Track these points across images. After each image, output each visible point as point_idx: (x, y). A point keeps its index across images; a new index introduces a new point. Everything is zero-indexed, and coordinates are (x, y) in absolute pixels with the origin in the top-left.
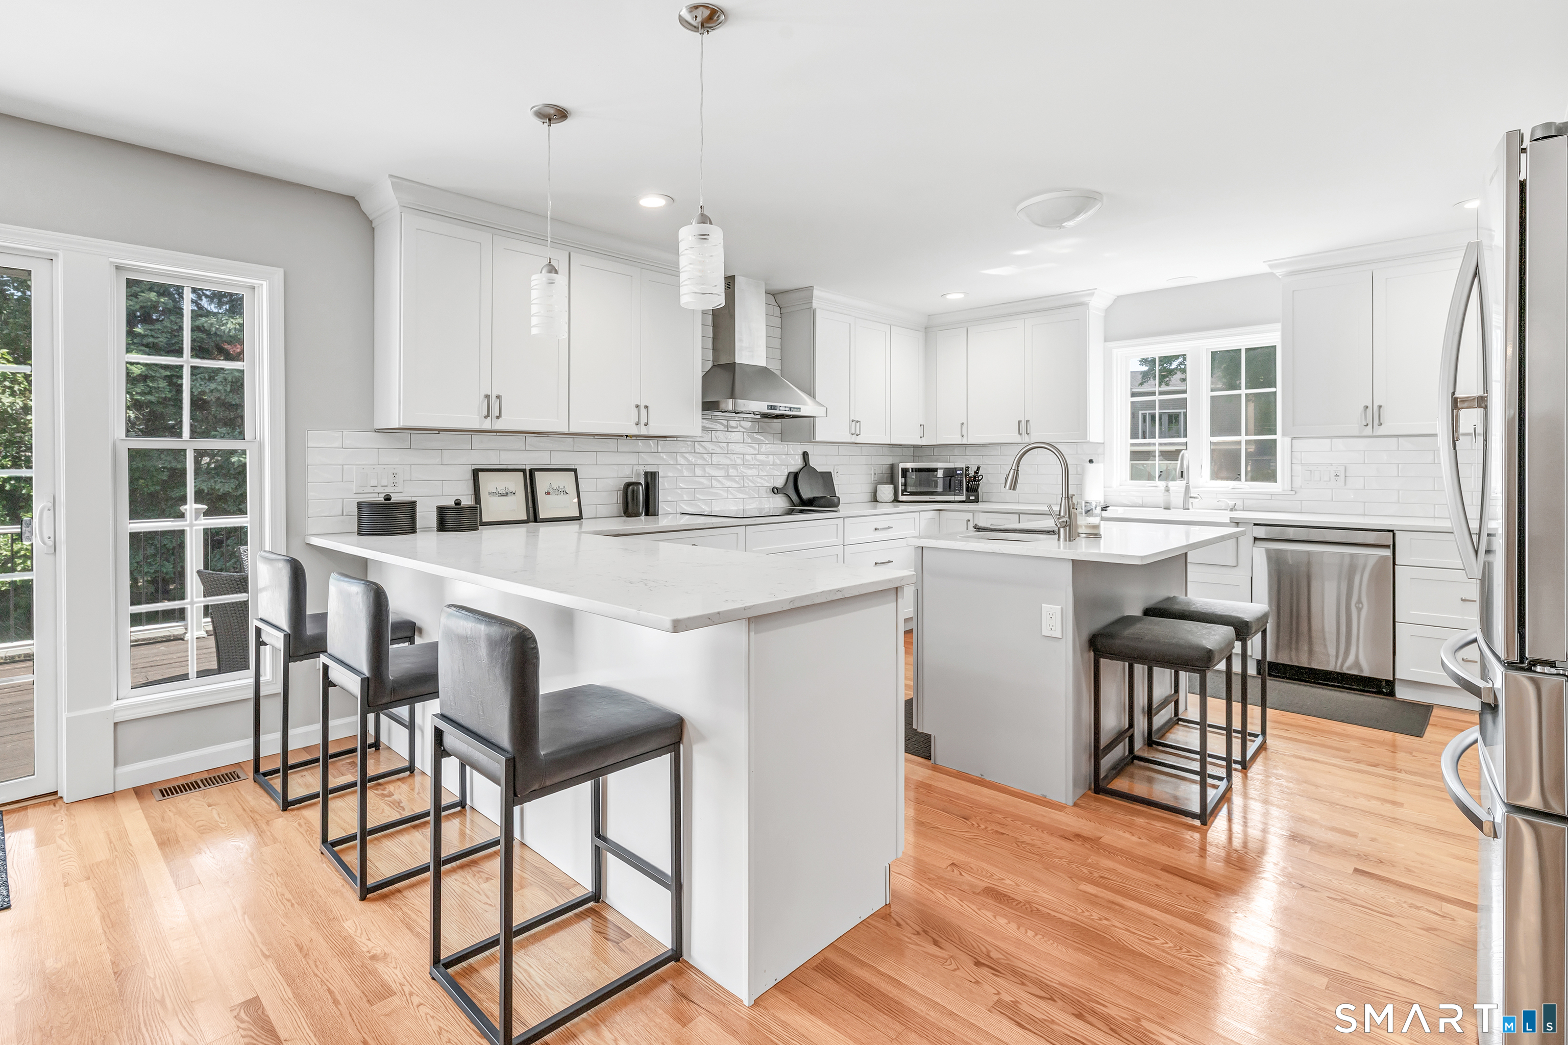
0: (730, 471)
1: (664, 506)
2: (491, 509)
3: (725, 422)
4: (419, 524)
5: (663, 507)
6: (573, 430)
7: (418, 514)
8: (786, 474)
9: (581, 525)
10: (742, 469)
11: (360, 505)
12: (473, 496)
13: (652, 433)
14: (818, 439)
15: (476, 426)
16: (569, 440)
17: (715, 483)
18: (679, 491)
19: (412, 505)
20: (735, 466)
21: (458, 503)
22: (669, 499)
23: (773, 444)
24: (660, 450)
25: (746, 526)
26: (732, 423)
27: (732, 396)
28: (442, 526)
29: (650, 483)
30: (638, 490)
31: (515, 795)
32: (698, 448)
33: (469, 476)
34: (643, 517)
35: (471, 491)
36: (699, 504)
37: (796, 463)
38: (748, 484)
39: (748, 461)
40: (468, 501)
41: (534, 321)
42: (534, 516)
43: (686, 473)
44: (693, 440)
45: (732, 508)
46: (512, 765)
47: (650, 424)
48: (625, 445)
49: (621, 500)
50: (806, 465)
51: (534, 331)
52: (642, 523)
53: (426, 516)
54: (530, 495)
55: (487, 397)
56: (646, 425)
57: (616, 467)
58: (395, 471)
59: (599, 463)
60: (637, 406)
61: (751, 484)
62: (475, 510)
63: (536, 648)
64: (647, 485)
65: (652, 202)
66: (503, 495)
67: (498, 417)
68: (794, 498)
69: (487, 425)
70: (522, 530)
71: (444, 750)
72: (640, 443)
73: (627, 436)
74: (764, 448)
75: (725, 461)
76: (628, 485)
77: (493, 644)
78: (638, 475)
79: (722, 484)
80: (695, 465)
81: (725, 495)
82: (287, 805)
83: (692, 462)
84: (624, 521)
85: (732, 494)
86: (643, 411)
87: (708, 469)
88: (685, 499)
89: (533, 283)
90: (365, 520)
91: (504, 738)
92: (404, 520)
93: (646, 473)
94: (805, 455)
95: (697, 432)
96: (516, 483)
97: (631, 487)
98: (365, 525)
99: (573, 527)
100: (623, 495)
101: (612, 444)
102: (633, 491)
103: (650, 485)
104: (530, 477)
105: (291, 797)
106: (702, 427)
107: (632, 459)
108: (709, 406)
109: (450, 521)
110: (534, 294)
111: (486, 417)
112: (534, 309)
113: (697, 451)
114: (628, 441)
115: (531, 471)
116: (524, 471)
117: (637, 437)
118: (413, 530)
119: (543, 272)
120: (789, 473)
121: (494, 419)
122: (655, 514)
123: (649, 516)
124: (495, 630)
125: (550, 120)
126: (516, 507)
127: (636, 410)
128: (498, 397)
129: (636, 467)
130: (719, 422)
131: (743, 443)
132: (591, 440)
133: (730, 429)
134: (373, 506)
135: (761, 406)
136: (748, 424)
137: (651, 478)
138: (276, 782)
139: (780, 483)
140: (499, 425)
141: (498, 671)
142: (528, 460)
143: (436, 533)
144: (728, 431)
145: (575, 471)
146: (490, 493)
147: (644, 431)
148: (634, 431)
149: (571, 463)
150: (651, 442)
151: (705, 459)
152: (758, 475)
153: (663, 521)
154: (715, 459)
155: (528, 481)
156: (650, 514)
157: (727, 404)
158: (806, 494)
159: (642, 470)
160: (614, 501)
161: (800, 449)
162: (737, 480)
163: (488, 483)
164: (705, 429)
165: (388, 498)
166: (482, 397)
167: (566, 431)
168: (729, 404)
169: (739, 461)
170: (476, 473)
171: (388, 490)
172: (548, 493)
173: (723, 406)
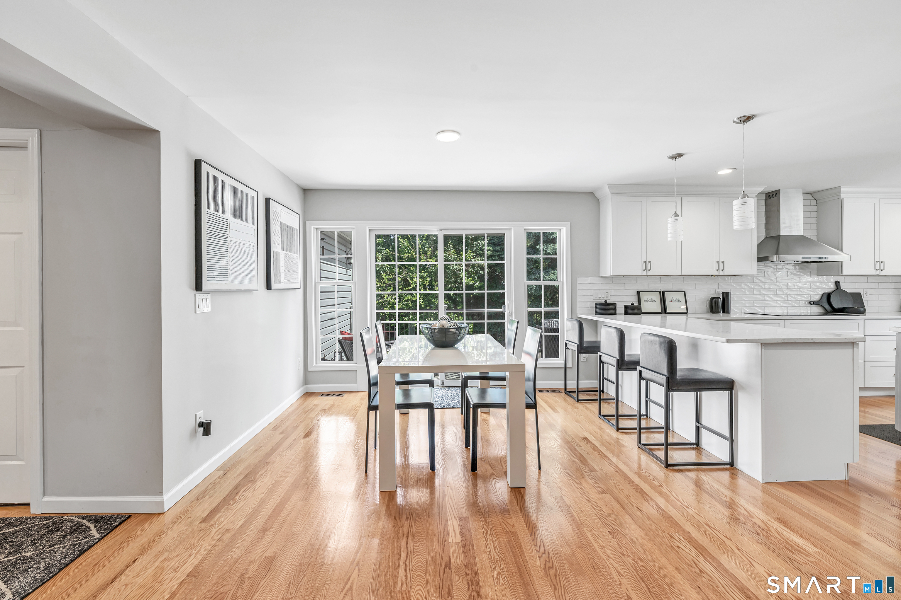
0: (778, 291)
1: (734, 309)
2: (646, 307)
3: (774, 267)
4: (617, 312)
5: (732, 309)
6: (683, 274)
7: (617, 308)
8: (821, 293)
9: (687, 316)
10: (785, 291)
11: (596, 304)
12: (638, 302)
13: (726, 274)
14: (844, 274)
15: (640, 274)
16: (682, 278)
17: (767, 298)
18: (743, 302)
19: (615, 305)
20: (781, 290)
21: (632, 304)
22: (737, 305)
23: (811, 277)
24: (731, 281)
25: (785, 320)
26: (779, 267)
27: (777, 253)
28: (626, 313)
29: (725, 298)
30: (718, 301)
31: (669, 389)
32: (755, 280)
33: (636, 294)
34: (721, 314)
35: (636, 299)
36: (757, 309)
37: (830, 287)
38: (791, 299)
39: (790, 286)
40: (636, 304)
41: (669, 236)
42: (664, 310)
43: (747, 293)
44: (752, 276)
45: (779, 312)
46: (668, 379)
47: (725, 269)
48: (710, 280)
49: (708, 306)
50: (838, 289)
51: (669, 239)
52: (721, 316)
53: (620, 309)
54: (662, 302)
55: (645, 262)
56: (723, 270)
57: (706, 290)
58: (607, 292)
59: (697, 288)
60: (717, 262)
61: (792, 299)
62: (639, 306)
63: (676, 345)
64: (724, 299)
65: (725, 172)
66: (650, 302)
67: (649, 270)
68: (828, 307)
69: (645, 273)
70: (659, 317)
71: (642, 378)
72: (720, 279)
73: (712, 276)
74: (803, 280)
75: (773, 287)
76: (712, 299)
77: (661, 344)
78: (719, 294)
79: (773, 299)
80: (753, 289)
81: (774, 304)
82: (578, 401)
83: (751, 287)
84: (711, 315)
85: (779, 304)
86: (721, 264)
87: (762, 291)
88: (747, 306)
89: (669, 222)
90: (598, 309)
91: (665, 372)
92: (612, 310)
93: (723, 293)
94: (837, 283)
95: (755, 273)
96: (656, 297)
97: (714, 300)
98: (598, 312)
99: (684, 317)
100: (710, 304)
101: (704, 280)
102: (715, 302)
103: (725, 299)
104: (662, 295)
105: (580, 398)
106: (757, 269)
107: (715, 286)
108: (761, 259)
109: (629, 311)
110: (669, 226)
111: (644, 270)
112: (669, 231)
113: (755, 282)
114: (713, 278)
115: (663, 292)
116: (660, 292)
117: (718, 276)
118: (616, 314)
119: (673, 217)
120: (824, 293)
121: (648, 271)
122: (728, 312)
123: (724, 313)
124: (662, 340)
125: (675, 159)
126: (657, 307)
127: (717, 264)
128: (650, 262)
129: (717, 290)
130: (769, 267)
131: (788, 277)
132: (693, 278)
133: (777, 270)
134: (601, 304)
135: (799, 258)
136: (791, 267)
137: (726, 296)
138: (575, 394)
139: (816, 298)
140: (650, 273)
141: (663, 351)
142: (662, 287)
143: (624, 315)
144: (776, 271)
145: (684, 292)
146: (645, 301)
147: (721, 273)
148: (716, 273)
149: (682, 288)
150: (726, 278)
151: (760, 286)
152: (799, 294)
153: (732, 316)
154: (767, 286)
155: (662, 296)
156: (725, 312)
157: (773, 258)
158: (837, 305)
159: (721, 292)
160: (706, 306)
161: (833, 279)
162: (783, 297)
163: (644, 297)
164: (758, 271)
165: (606, 301)
166: (642, 262)
167: (680, 275)
168: (775, 258)
169: (784, 287)
170: (639, 293)
171: (606, 299)
172: (671, 301)
173: (771, 259)
